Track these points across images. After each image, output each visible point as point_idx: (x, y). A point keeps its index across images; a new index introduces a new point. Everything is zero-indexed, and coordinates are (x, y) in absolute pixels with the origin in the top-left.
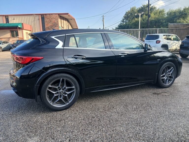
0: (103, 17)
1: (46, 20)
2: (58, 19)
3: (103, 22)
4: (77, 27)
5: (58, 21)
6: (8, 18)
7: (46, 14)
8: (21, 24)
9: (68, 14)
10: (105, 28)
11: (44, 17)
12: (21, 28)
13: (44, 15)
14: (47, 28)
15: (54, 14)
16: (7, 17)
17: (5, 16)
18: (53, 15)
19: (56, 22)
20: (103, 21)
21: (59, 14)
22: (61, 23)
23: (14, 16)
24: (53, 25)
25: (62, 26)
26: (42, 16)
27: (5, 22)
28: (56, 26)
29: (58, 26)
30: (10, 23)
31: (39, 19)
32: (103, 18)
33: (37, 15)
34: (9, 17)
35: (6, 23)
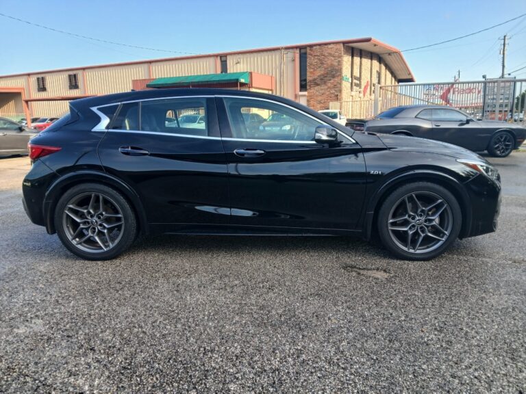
0: (504, 39)
1: (310, 60)
2: (340, 57)
3: (502, 56)
4: (410, 74)
5: (340, 63)
6: (226, 61)
7: (311, 46)
8: (247, 75)
9: (368, 40)
10: (506, 76)
11: (306, 53)
12: (247, 84)
13: (308, 49)
14: (310, 81)
15: (333, 43)
16: (223, 59)
17: (221, 57)
18: (330, 46)
19: (336, 64)
20: (504, 54)
21: (344, 43)
22: (350, 68)
23: (238, 56)
24: (327, 73)
25: (355, 74)
26: (303, 51)
27: (219, 71)
28: (334, 76)
29: (341, 75)
30: (228, 72)
31: (294, 60)
32: (504, 44)
33: (291, 50)
34: (228, 57)
35: (222, 72)
